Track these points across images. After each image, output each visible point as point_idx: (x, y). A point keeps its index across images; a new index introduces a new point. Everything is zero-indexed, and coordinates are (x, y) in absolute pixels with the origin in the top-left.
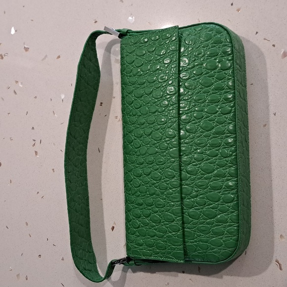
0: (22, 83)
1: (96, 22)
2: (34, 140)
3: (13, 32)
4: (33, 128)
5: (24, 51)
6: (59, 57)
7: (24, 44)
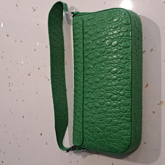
0: (5, 53)
1: (38, 25)
2: (10, 84)
3: (2, 26)
4: (9, 77)
5: (7, 36)
6: (21, 41)
7: (7, 33)
